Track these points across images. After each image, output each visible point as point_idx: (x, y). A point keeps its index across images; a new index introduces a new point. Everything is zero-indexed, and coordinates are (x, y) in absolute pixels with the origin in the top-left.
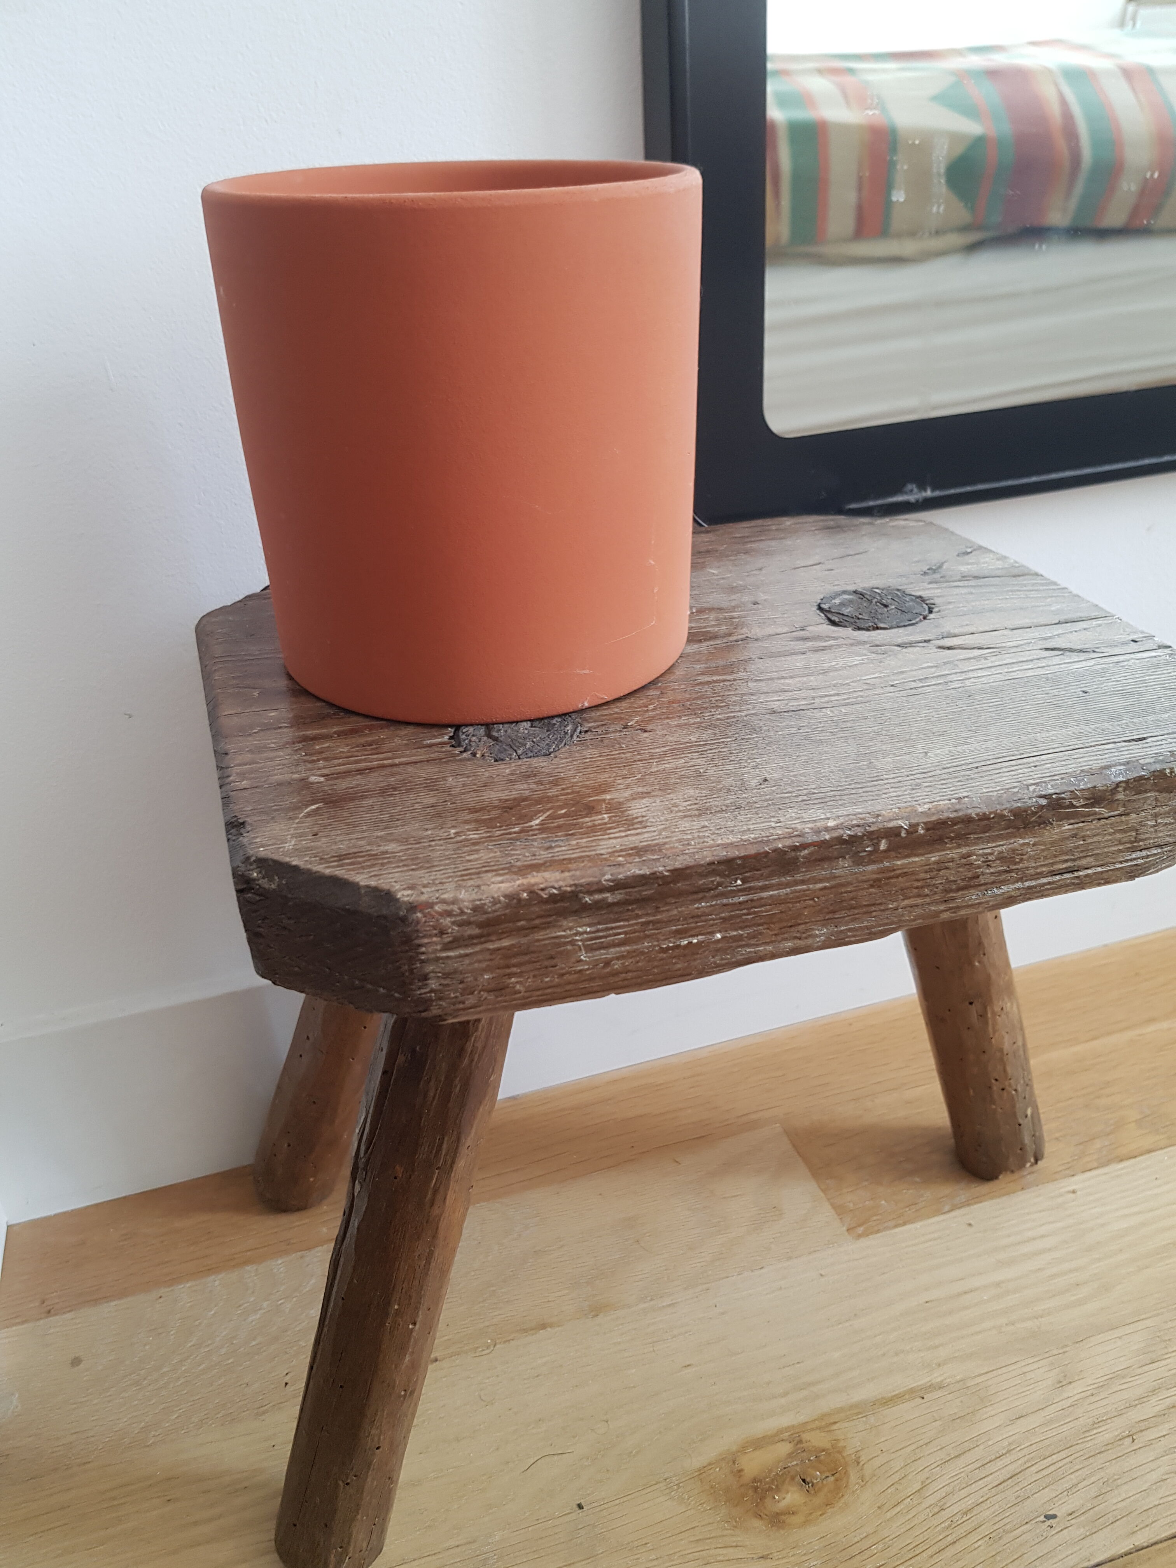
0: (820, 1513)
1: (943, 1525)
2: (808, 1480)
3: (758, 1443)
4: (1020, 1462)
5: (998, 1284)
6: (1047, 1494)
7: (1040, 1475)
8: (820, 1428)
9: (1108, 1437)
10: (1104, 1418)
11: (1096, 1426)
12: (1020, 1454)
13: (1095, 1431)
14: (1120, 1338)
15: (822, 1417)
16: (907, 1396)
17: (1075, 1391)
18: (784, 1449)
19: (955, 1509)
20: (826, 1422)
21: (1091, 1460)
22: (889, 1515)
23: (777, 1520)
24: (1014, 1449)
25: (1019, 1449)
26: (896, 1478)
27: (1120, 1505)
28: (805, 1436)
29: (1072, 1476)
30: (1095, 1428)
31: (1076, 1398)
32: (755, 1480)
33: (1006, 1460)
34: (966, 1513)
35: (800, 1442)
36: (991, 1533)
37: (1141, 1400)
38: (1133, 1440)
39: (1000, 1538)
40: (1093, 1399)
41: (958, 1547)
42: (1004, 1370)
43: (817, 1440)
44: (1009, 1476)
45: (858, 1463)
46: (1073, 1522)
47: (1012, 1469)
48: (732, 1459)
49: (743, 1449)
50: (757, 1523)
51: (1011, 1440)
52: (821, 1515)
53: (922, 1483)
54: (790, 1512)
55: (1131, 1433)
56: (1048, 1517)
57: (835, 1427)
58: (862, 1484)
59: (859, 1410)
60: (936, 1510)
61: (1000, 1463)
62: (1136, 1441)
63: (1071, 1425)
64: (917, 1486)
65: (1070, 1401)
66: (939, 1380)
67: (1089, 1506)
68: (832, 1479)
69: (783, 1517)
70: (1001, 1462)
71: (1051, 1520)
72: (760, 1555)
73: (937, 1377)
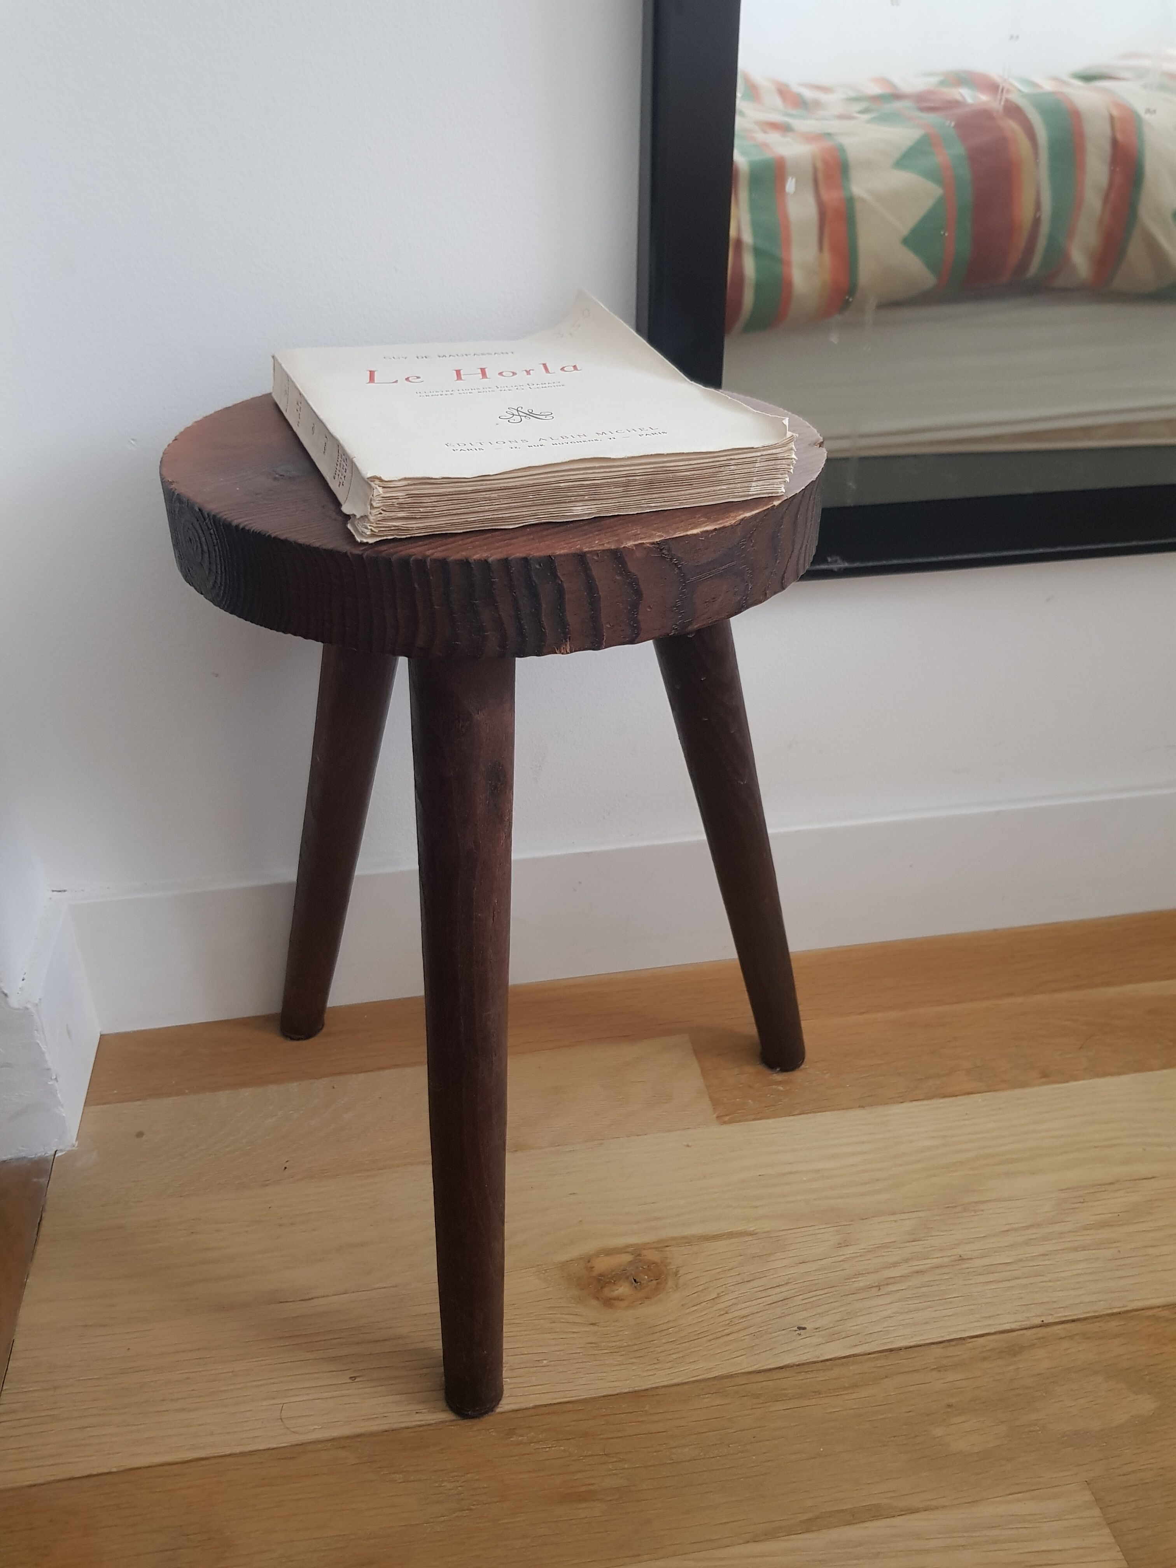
0: (640, 1302)
1: (724, 1323)
2: (637, 1280)
3: (610, 1252)
4: (793, 1291)
5: (818, 1171)
6: (804, 1314)
7: (804, 1302)
8: (656, 1248)
9: (862, 1284)
10: (864, 1272)
11: (856, 1276)
12: (794, 1287)
13: (854, 1280)
14: (895, 1221)
15: (660, 1241)
16: (725, 1237)
17: (848, 1251)
18: (627, 1258)
19: (736, 1314)
20: (662, 1245)
21: (843, 1298)
22: (688, 1311)
23: (609, 1303)
24: (791, 1282)
25: (795, 1283)
26: (701, 1288)
27: (853, 1328)
28: (644, 1252)
29: (826, 1306)
30: (855, 1278)
31: (848, 1256)
32: (600, 1275)
33: (783, 1289)
34: (743, 1317)
35: (639, 1255)
36: (756, 1333)
37: (895, 1265)
38: (880, 1289)
39: (761, 1336)
40: (860, 1259)
41: (730, 1338)
42: (802, 1230)
43: (652, 1255)
44: (781, 1299)
45: (676, 1275)
46: (816, 1333)
47: (785, 1295)
48: (588, 1259)
49: (598, 1254)
50: (594, 1302)
51: (789, 1276)
52: (640, 1304)
53: (718, 1294)
54: (619, 1299)
55: (879, 1285)
56: (800, 1328)
57: (667, 1249)
58: (675, 1288)
59: (688, 1241)
60: (722, 1313)
61: (778, 1290)
62: (881, 1290)
63: (838, 1273)
64: (714, 1296)
65: (843, 1257)
66: (752, 1229)
67: (831, 1325)
68: (655, 1282)
69: (613, 1301)
70: (780, 1289)
71: (801, 1331)
72: (591, 1323)
73: (751, 1228)
